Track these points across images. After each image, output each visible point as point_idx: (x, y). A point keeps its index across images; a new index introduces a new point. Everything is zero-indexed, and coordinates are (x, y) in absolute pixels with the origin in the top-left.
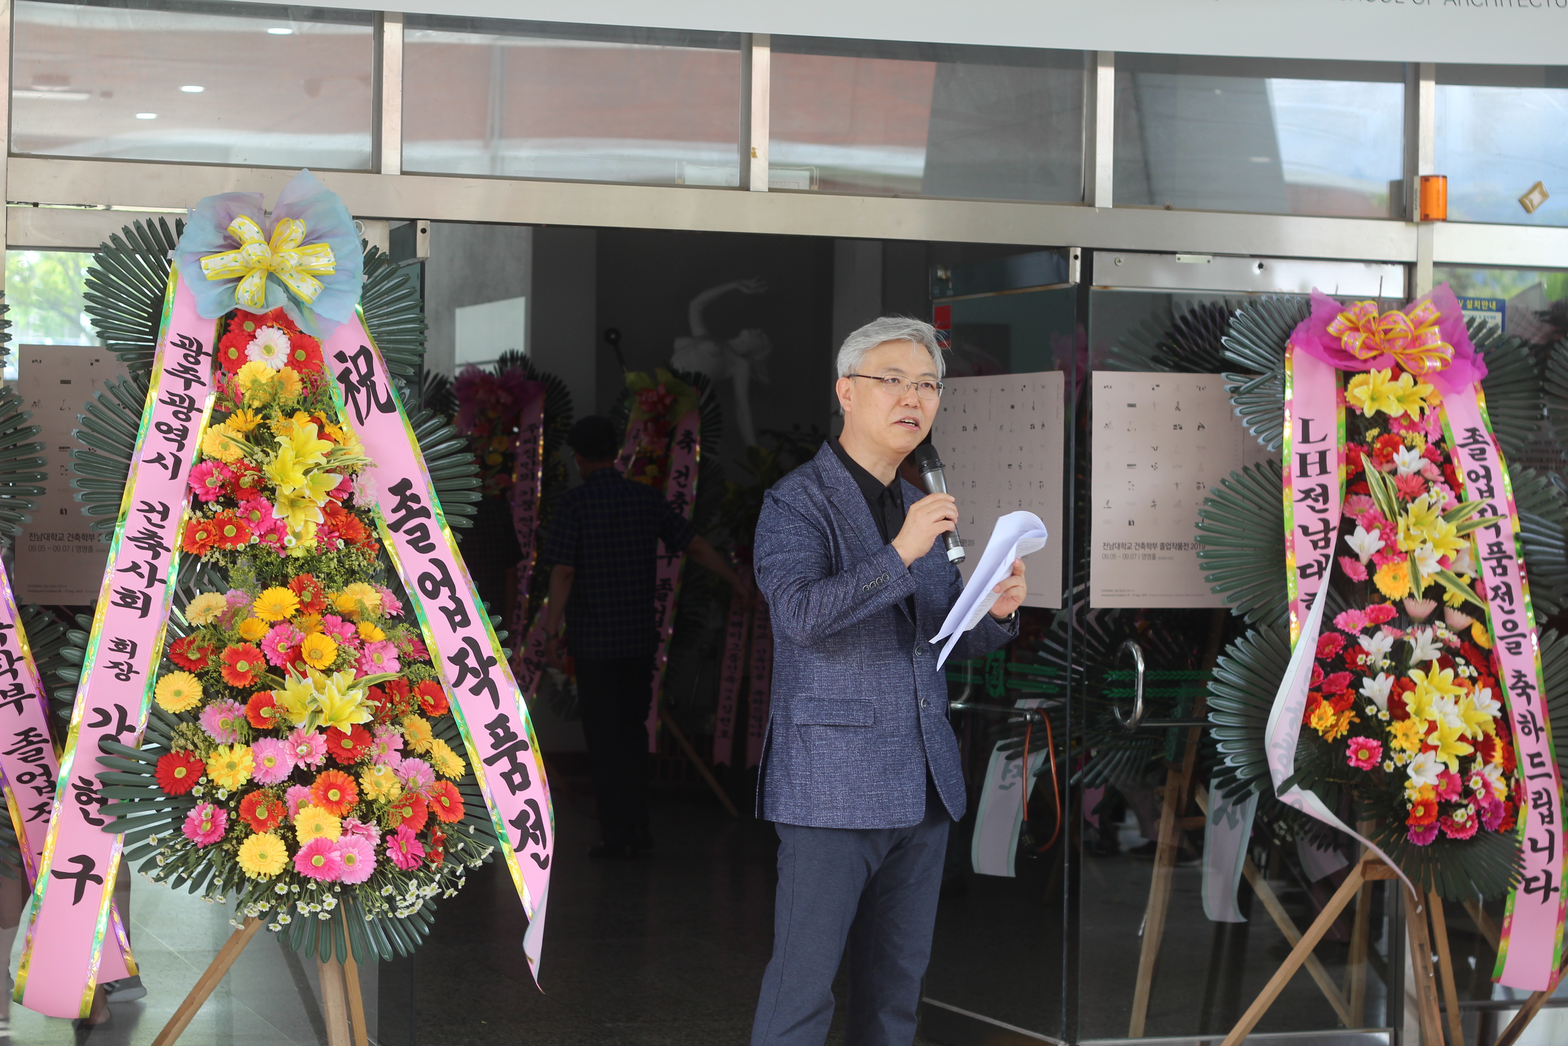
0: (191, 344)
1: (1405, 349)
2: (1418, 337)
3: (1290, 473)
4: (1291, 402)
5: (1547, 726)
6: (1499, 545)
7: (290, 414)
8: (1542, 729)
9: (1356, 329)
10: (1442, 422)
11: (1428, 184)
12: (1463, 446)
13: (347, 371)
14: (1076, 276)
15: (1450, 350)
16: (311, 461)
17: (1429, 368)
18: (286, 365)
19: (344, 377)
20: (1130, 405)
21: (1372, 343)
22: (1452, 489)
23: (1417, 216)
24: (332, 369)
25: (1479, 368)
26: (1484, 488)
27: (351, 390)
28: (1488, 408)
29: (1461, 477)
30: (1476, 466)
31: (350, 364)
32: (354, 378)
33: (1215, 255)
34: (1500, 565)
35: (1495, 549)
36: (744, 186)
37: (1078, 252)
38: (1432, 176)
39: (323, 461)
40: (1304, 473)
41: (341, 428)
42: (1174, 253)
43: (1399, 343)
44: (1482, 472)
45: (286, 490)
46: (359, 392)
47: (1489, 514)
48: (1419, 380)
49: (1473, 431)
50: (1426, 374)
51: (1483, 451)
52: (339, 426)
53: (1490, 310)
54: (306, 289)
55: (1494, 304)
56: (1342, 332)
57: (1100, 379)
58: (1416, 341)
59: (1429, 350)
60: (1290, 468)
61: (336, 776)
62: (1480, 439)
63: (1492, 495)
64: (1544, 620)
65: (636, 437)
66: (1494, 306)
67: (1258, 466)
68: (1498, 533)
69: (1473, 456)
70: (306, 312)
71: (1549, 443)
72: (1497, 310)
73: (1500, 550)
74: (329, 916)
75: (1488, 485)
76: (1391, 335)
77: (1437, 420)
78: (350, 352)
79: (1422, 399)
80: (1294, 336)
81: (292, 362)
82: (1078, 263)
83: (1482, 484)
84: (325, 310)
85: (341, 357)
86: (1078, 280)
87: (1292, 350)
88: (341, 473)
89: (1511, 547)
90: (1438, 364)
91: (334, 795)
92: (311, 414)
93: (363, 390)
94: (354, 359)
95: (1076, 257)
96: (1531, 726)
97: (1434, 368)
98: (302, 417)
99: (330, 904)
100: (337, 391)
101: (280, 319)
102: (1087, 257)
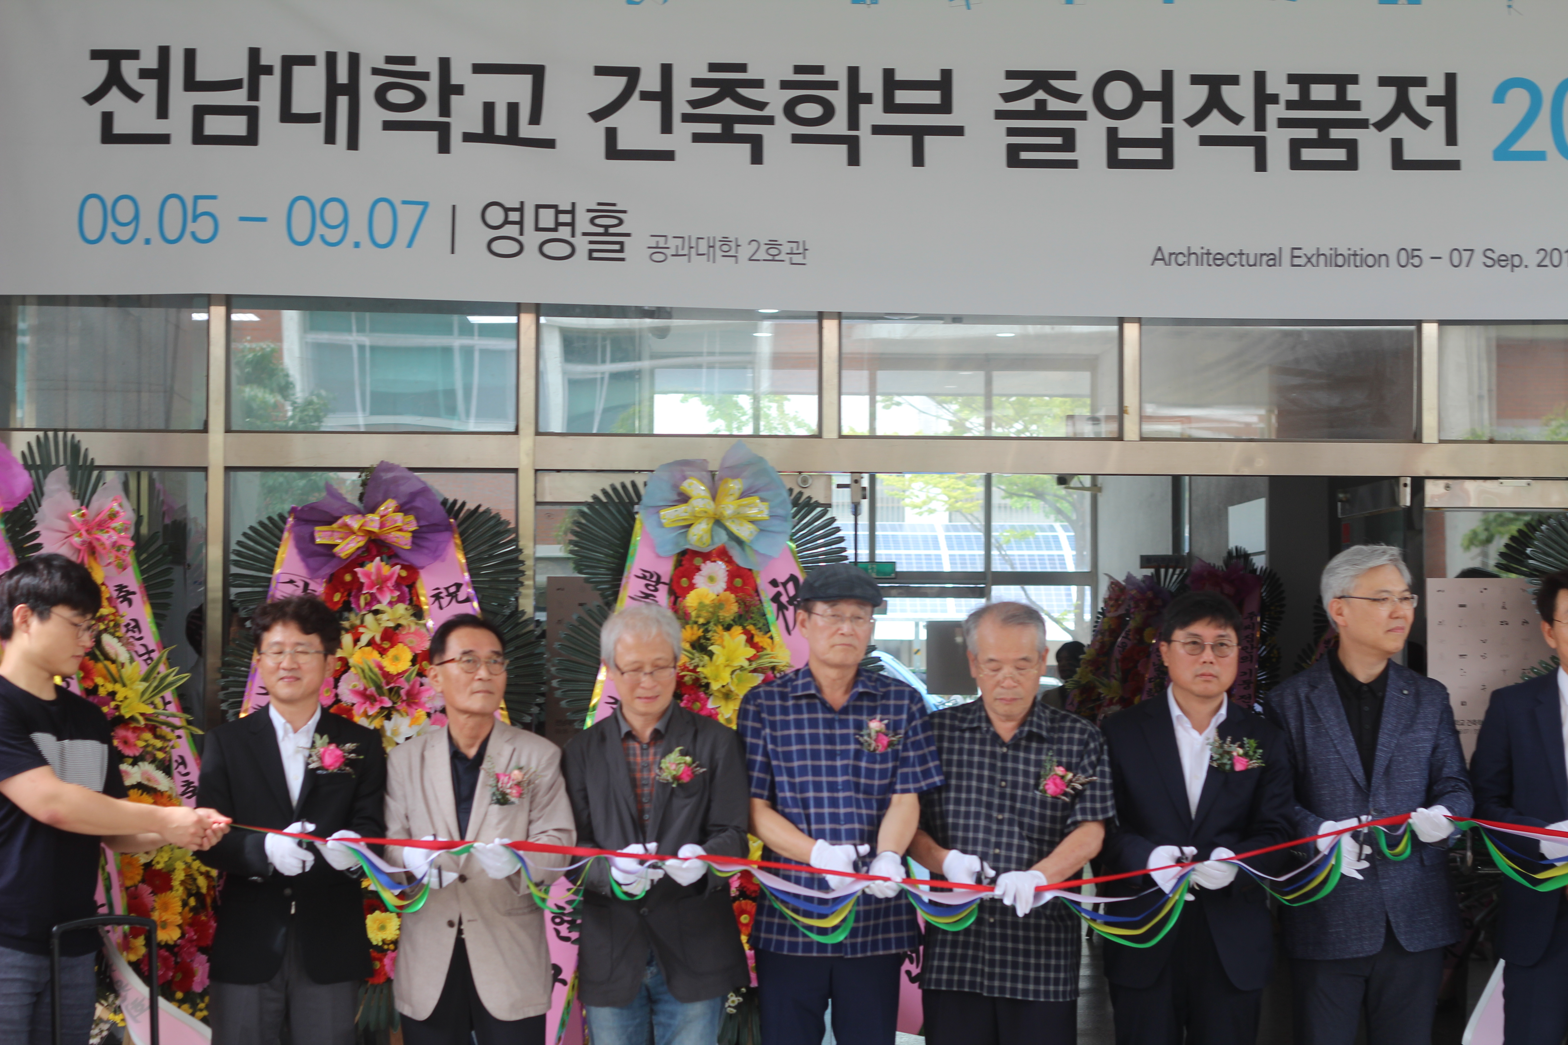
0: (652, 576)
7: (728, 628)
13: (779, 594)
14: (1406, 500)
16: (737, 664)
18: (726, 590)
19: (776, 599)
20: (1461, 606)
24: (767, 593)
27: (781, 608)
31: (781, 589)
32: (784, 599)
33: (1535, 479)
36: (1120, 438)
37: (1408, 481)
39: (746, 664)
41: (771, 638)
42: (1498, 478)
45: (715, 686)
46: (787, 609)
52: (769, 635)
54: (744, 531)
57: (1432, 585)
61: (746, 904)
70: (747, 550)
74: (734, 1011)
78: (781, 579)
81: (731, 588)
82: (1408, 490)
84: (762, 547)
85: (774, 583)
86: (1408, 503)
88: (762, 673)
91: (745, 918)
92: (744, 628)
93: (791, 608)
94: (785, 584)
95: (1405, 485)
98: (737, 630)
99: (733, 1002)
100: (770, 609)
101: (722, 554)
102: (1418, 484)
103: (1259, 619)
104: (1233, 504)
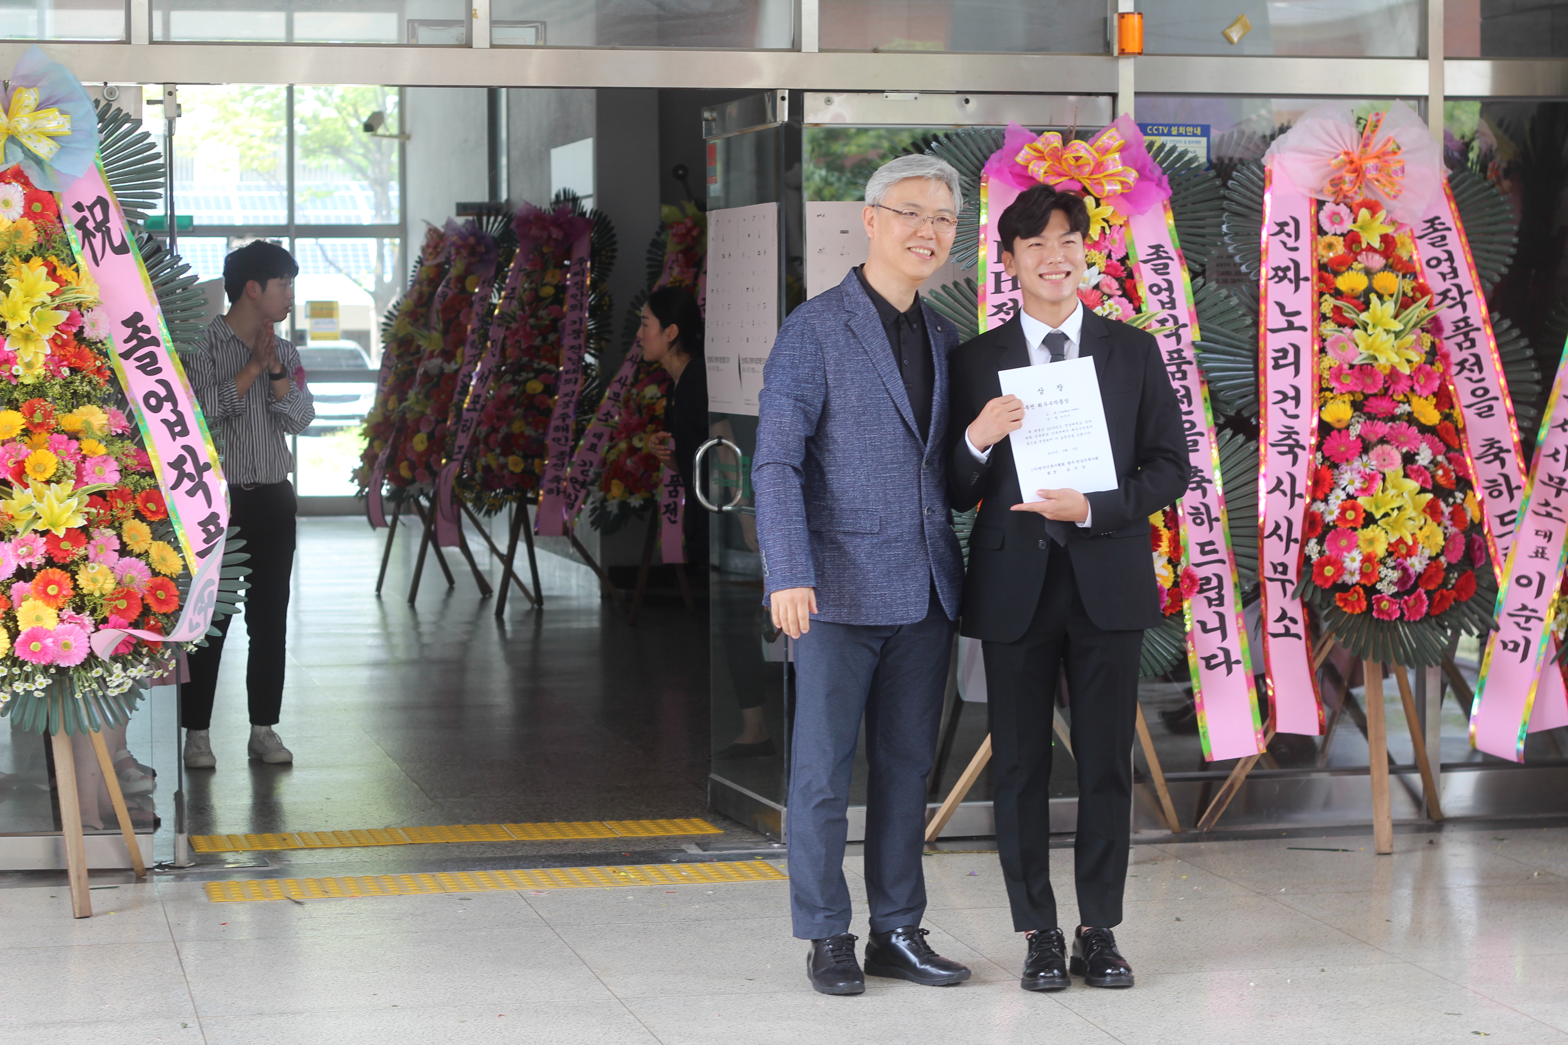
1: (1091, 174)
2: (1102, 163)
3: (985, 291)
4: (986, 226)
5: (1224, 518)
6: (1179, 351)
7: (27, 259)
8: (1217, 519)
9: (1042, 158)
10: (1127, 240)
11: (1124, 20)
12: (1145, 262)
13: (84, 220)
14: (784, 115)
15: (1134, 174)
16: (37, 300)
17: (1109, 191)
18: (22, 216)
19: (81, 225)
20: (843, 232)
21: (1060, 170)
22: (1131, 302)
23: (1116, 52)
24: (70, 219)
25: (1164, 189)
26: (1167, 300)
27: (87, 235)
28: (1176, 226)
29: (1143, 291)
30: (1159, 280)
31: (87, 213)
32: (90, 225)
33: (923, 92)
34: (1179, 370)
35: (1175, 355)
36: (468, 45)
37: (786, 95)
38: (1128, 13)
39: (48, 299)
40: (998, 290)
41: (77, 270)
42: (883, 91)
43: (1086, 169)
44: (1164, 285)
45: (12, 326)
46: (94, 237)
47: (1170, 325)
48: (1102, 202)
49: (1157, 248)
50: (1108, 197)
51: (1166, 266)
52: (74, 266)
53: (1195, 135)
54: (43, 149)
55: (1199, 129)
56: (1029, 161)
57: (812, 209)
58: (1099, 167)
59: (1112, 175)
60: (985, 286)
61: (54, 573)
62: (1164, 255)
63: (1173, 307)
64: (1222, 420)
65: (671, 268)
66: (1199, 131)
67: (956, 284)
68: (1179, 341)
69: (1156, 271)
70: (47, 169)
71: (1231, 256)
72: (1202, 135)
73: (1180, 357)
74: (43, 694)
75: (1170, 297)
76: (1080, 162)
77: (1122, 239)
78: (87, 202)
79: (1104, 220)
80: (987, 165)
81: (29, 213)
82: (786, 103)
83: (1164, 296)
84: (64, 166)
85: (79, 207)
86: (786, 119)
87: (987, 178)
88: (67, 310)
89: (1189, 354)
90: (1118, 188)
91: (53, 590)
92: (45, 259)
93: (99, 235)
94: (91, 208)
95: (783, 98)
96: (1205, 517)
97: (1114, 191)
98: (37, 261)
99: (41, 684)
100: (74, 237)
101: (18, 175)
102: (796, 98)
103: (589, 264)
104: (556, 146)
